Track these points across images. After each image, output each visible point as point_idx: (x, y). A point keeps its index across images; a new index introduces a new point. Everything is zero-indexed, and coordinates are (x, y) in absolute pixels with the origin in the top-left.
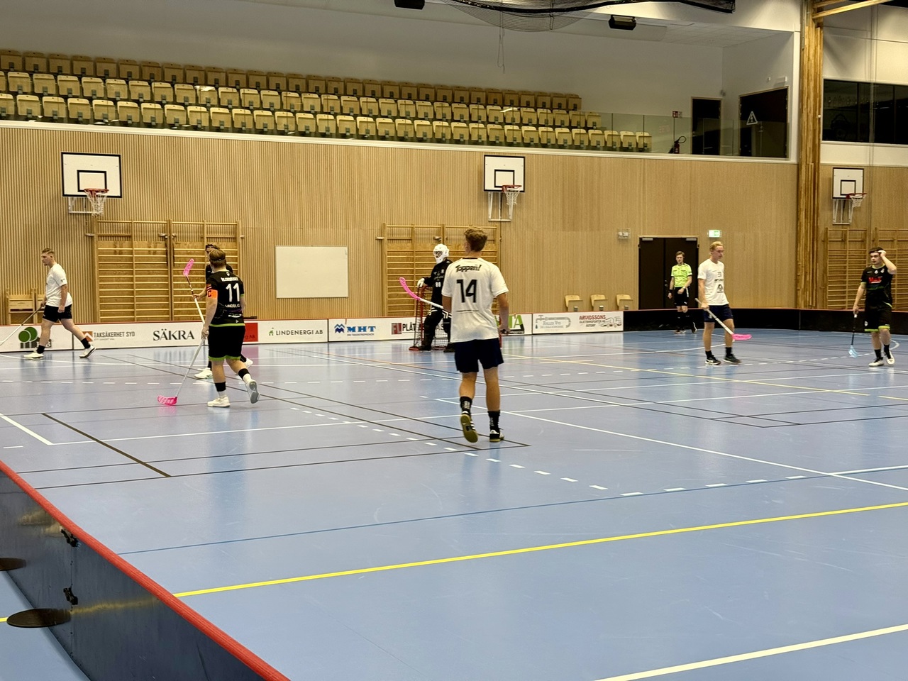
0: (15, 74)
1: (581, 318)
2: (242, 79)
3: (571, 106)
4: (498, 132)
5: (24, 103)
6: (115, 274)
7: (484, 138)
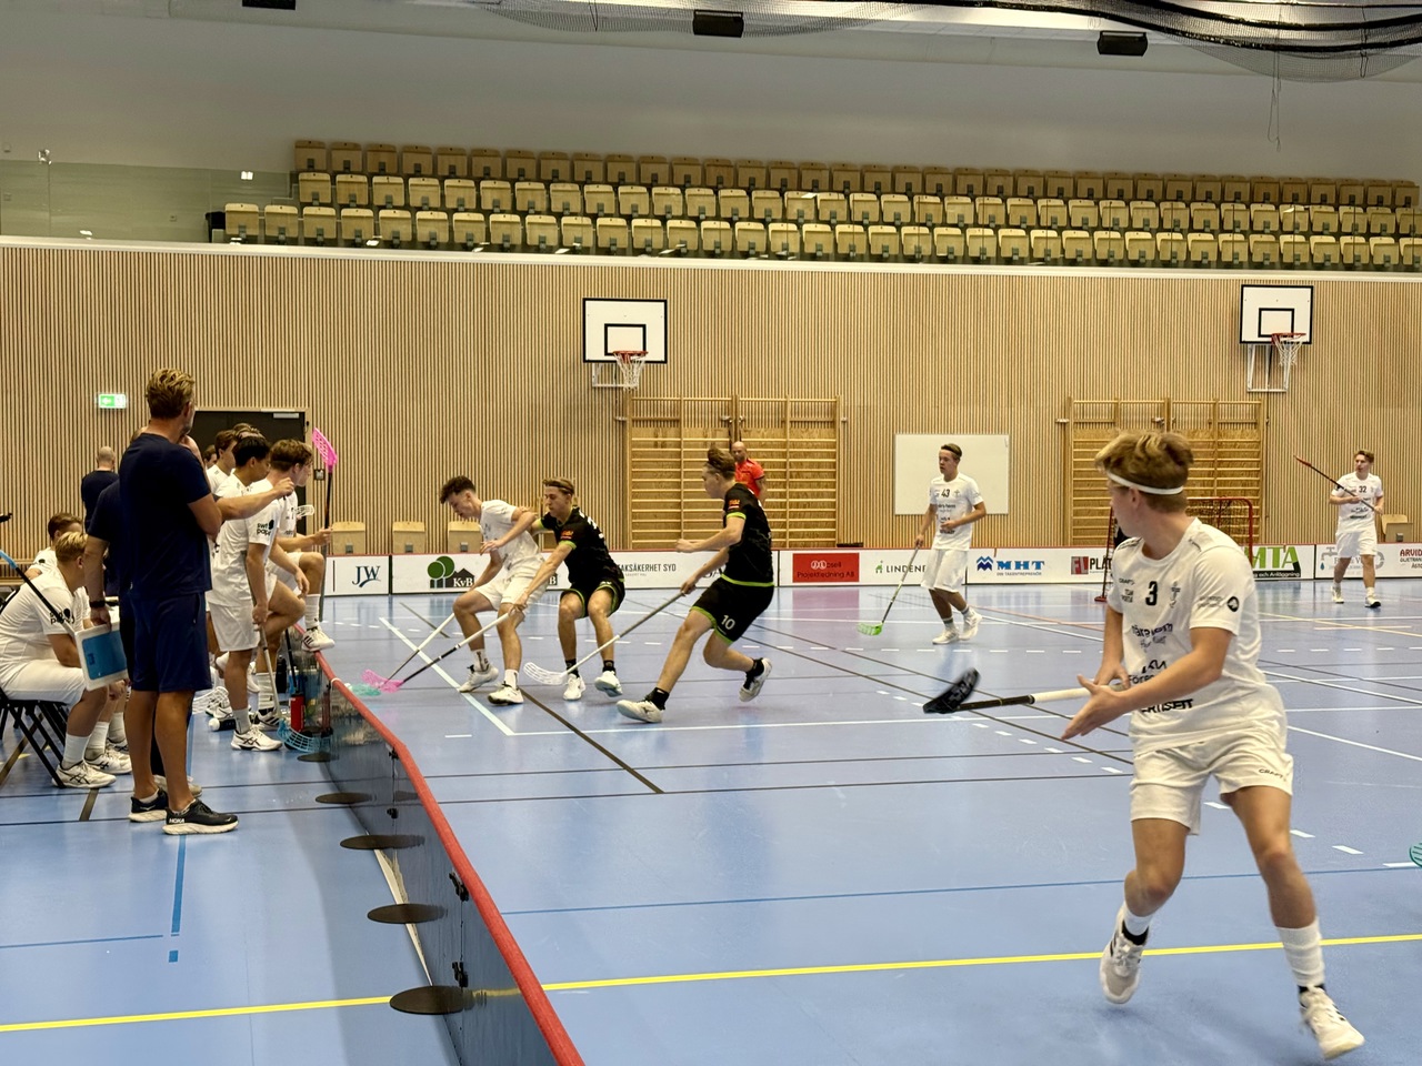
0: (525, 185)
1: (1402, 552)
2: (855, 179)
3: (1400, 200)
4: (1268, 245)
5: (536, 227)
6: (655, 477)
7: (1244, 258)
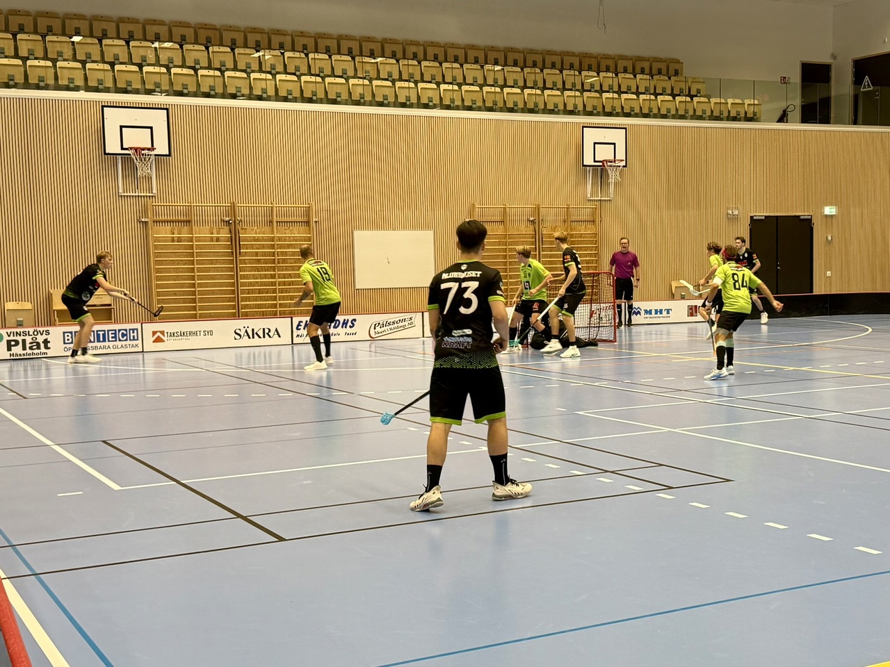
3: (672, 72)
4: (595, 100)
5: (66, 70)
6: (173, 264)
